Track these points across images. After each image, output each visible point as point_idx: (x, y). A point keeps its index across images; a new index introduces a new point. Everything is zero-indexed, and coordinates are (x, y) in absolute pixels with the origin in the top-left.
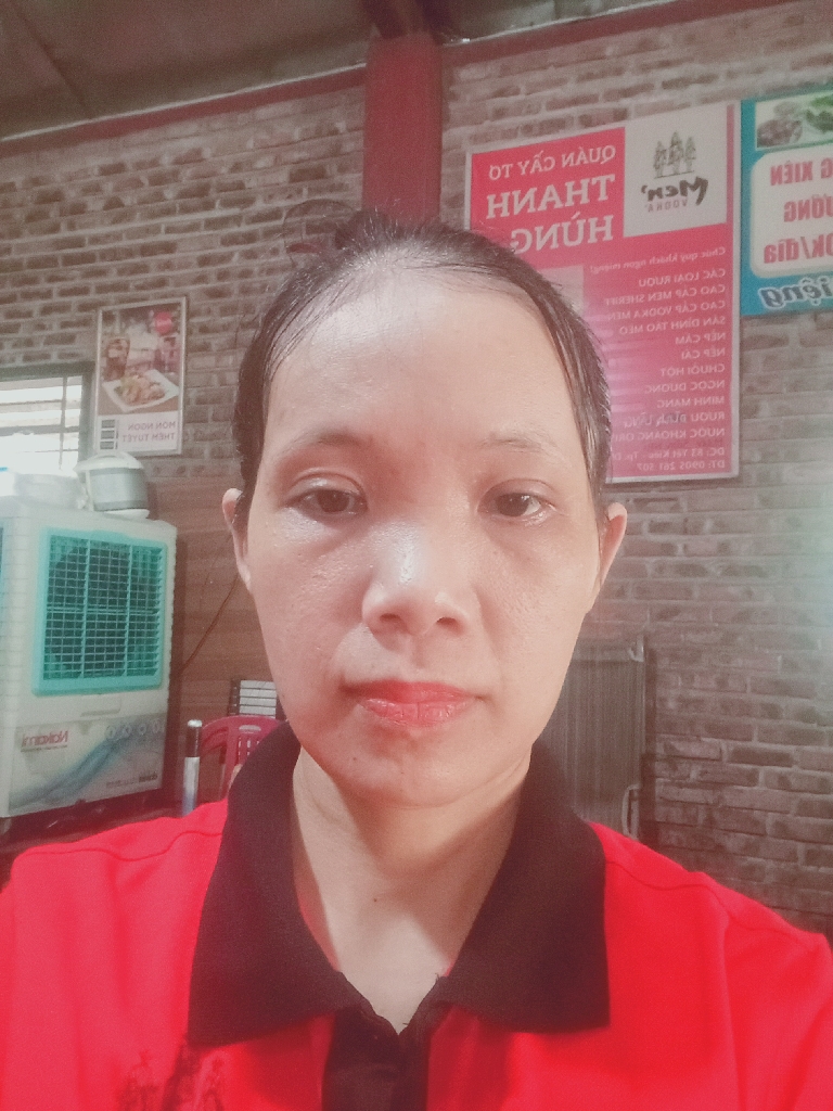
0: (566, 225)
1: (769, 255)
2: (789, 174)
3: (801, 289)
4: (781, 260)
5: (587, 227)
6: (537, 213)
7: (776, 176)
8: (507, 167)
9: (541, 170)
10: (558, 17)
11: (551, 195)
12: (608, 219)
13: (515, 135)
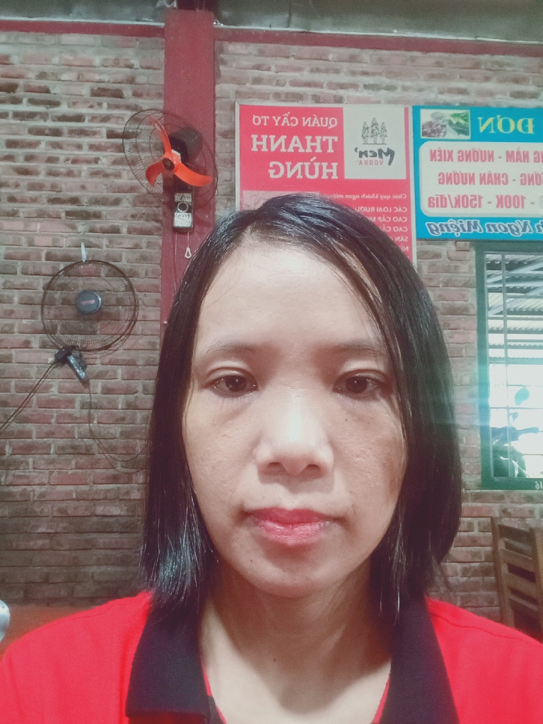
0: (307, 164)
1: (431, 204)
2: (440, 155)
3: (449, 226)
4: (438, 206)
5: (321, 168)
6: (287, 153)
7: (433, 156)
8: (266, 118)
9: (289, 125)
10: (288, 27)
11: (296, 143)
12: (335, 165)
13: (268, 99)
